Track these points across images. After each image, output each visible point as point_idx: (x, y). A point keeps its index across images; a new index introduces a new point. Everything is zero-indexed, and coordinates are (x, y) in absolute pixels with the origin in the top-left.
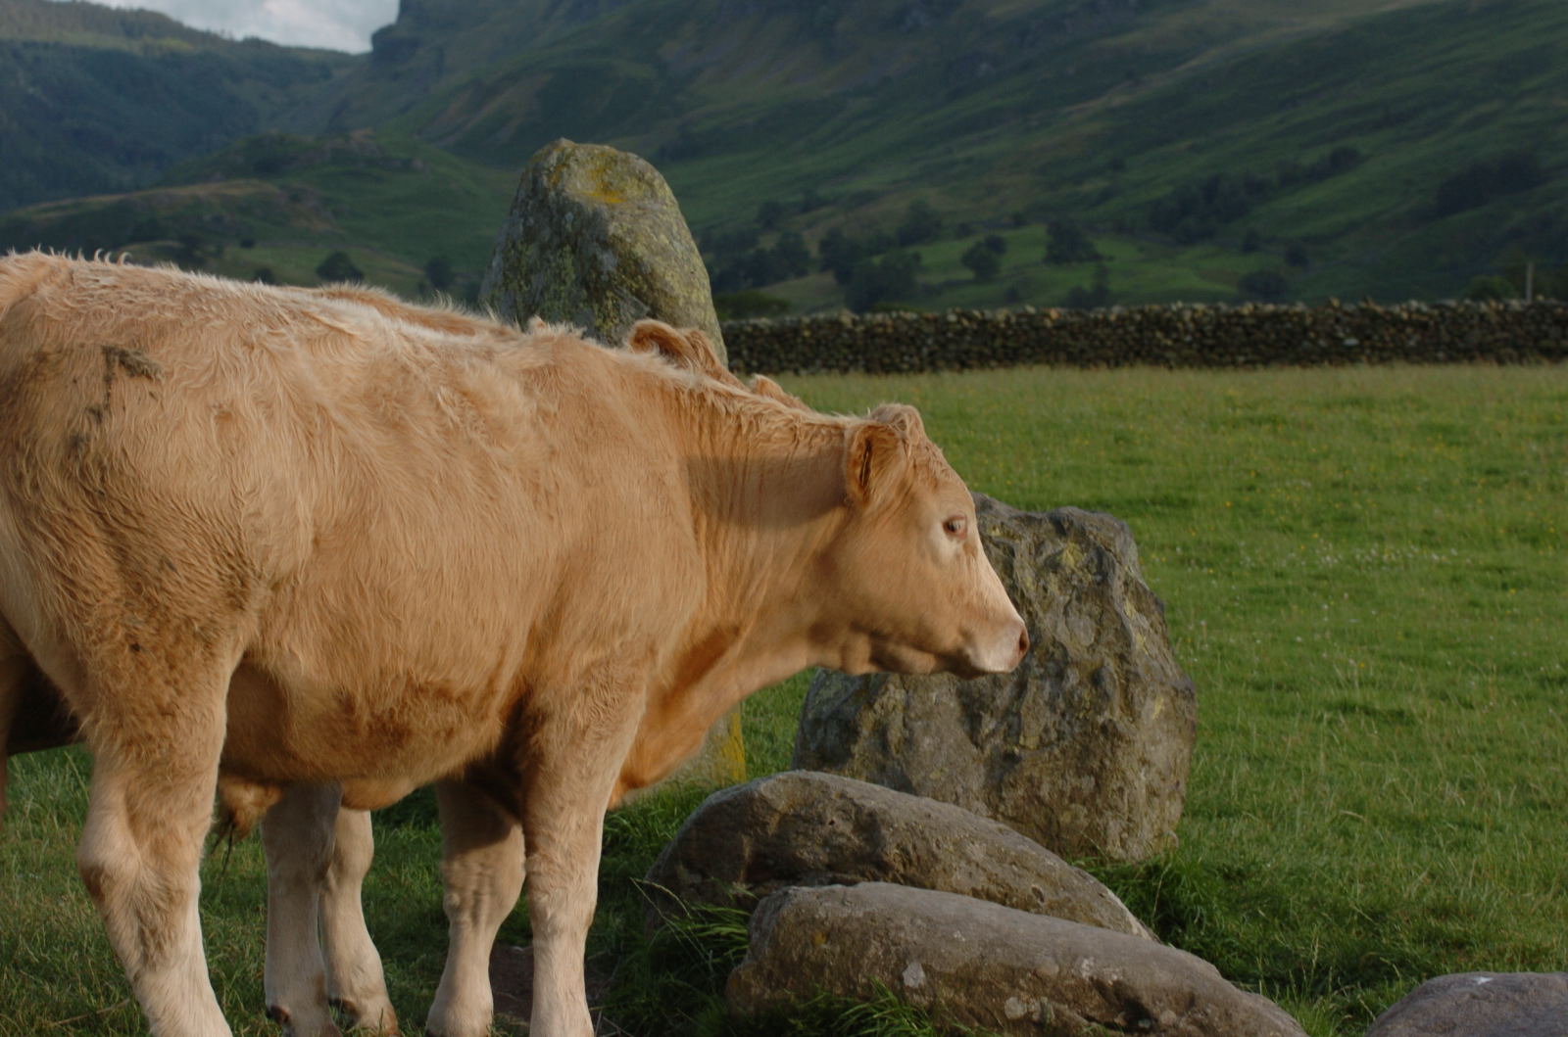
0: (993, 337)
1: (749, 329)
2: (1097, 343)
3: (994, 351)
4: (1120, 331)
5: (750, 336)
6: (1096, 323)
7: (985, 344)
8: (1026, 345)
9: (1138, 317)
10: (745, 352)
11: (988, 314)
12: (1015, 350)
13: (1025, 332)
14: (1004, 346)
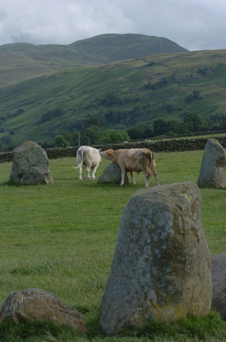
0: (50, 153)
1: (8, 153)
2: (68, 153)
3: (51, 155)
4: (72, 151)
5: (8, 154)
6: (68, 149)
7: (49, 154)
8: (56, 154)
9: (75, 148)
10: (8, 157)
11: (49, 149)
12: (54, 155)
13: (56, 152)
14: (52, 154)
